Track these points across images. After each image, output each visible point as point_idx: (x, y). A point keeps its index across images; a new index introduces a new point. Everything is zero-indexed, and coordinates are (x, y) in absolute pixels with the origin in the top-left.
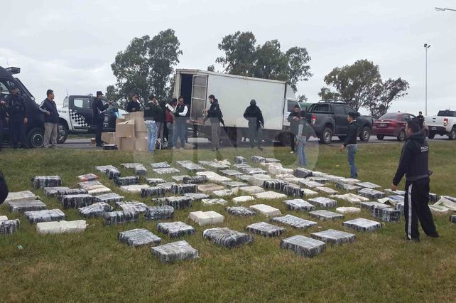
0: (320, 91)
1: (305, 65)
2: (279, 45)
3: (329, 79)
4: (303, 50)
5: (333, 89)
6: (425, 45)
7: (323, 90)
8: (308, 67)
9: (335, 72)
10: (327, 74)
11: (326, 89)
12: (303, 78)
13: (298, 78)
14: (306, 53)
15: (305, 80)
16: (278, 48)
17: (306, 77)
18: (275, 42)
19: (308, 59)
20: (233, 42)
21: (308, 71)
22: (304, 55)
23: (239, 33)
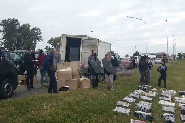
0: (46, 47)
1: (40, 36)
2: (30, 26)
3: (49, 42)
4: (39, 29)
5: (51, 46)
6: (92, 31)
7: (47, 47)
8: (41, 37)
9: (52, 39)
10: (49, 40)
11: (48, 46)
12: (39, 41)
13: (37, 41)
14: (40, 31)
15: (40, 42)
16: (29, 27)
17: (40, 41)
18: (28, 24)
19: (41, 33)
20: (7, 23)
21: (41, 38)
22: (39, 31)
23: (10, 19)
